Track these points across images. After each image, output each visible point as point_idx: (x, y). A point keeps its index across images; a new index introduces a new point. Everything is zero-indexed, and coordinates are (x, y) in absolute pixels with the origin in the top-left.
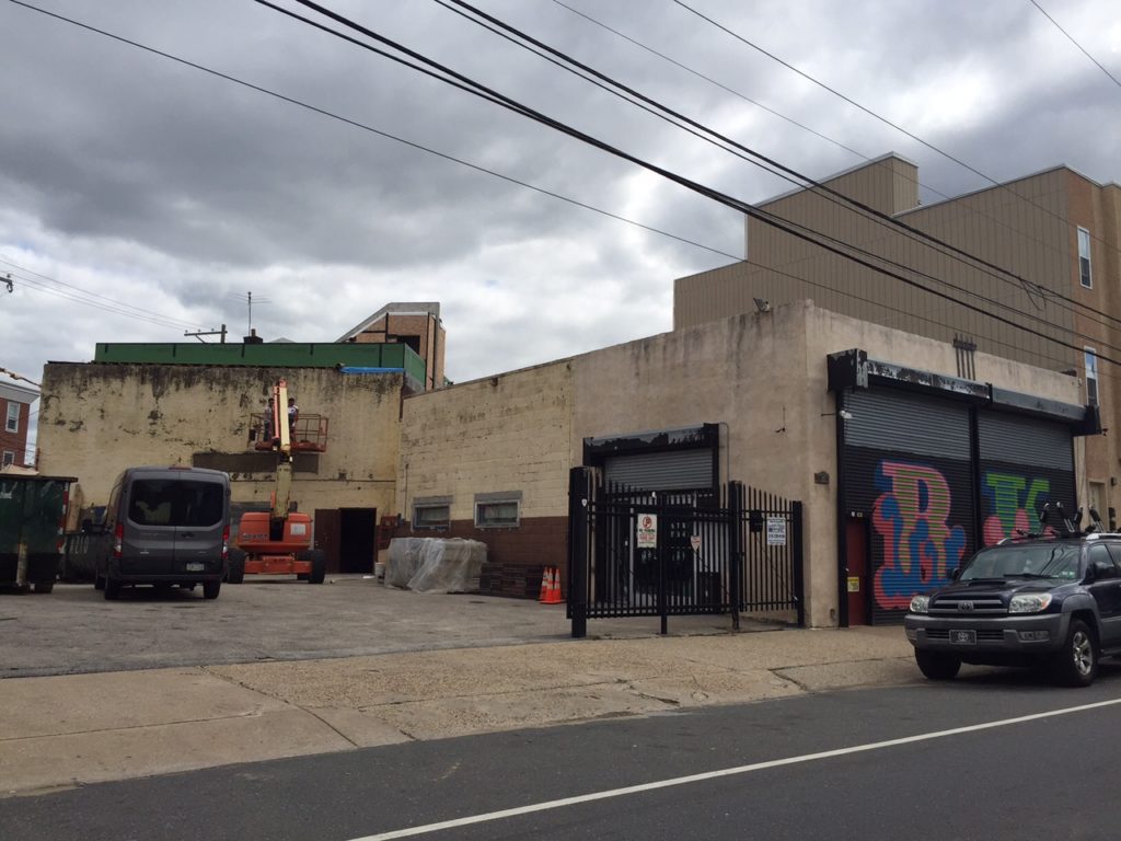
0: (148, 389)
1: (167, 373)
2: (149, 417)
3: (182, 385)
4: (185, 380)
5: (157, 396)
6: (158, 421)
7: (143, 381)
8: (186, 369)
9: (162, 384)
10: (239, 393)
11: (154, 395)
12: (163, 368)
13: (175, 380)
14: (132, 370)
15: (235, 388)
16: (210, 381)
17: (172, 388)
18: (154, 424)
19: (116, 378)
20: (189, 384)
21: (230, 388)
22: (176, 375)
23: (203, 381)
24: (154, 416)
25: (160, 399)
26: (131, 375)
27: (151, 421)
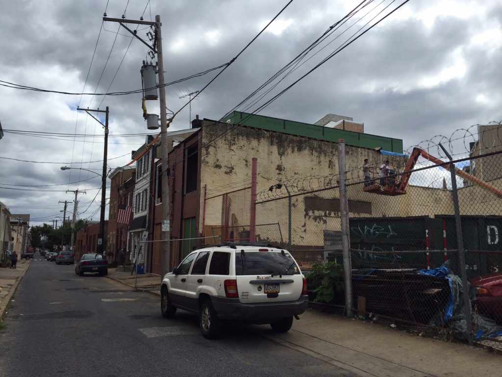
0: (275, 149)
1: (286, 140)
2: (277, 169)
3: (296, 149)
4: (297, 146)
5: (281, 154)
6: (283, 172)
7: (272, 144)
8: (298, 138)
9: (284, 147)
10: (328, 159)
11: (279, 154)
12: (284, 136)
13: (291, 145)
14: (264, 134)
15: (325, 155)
16: (312, 149)
17: (290, 151)
18: (280, 174)
19: (255, 138)
20: (300, 149)
21: (323, 155)
22: (291, 142)
23: (308, 148)
24: (279, 168)
25: (283, 157)
26: (264, 137)
27: (278, 171)
